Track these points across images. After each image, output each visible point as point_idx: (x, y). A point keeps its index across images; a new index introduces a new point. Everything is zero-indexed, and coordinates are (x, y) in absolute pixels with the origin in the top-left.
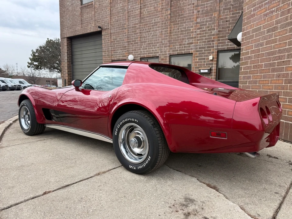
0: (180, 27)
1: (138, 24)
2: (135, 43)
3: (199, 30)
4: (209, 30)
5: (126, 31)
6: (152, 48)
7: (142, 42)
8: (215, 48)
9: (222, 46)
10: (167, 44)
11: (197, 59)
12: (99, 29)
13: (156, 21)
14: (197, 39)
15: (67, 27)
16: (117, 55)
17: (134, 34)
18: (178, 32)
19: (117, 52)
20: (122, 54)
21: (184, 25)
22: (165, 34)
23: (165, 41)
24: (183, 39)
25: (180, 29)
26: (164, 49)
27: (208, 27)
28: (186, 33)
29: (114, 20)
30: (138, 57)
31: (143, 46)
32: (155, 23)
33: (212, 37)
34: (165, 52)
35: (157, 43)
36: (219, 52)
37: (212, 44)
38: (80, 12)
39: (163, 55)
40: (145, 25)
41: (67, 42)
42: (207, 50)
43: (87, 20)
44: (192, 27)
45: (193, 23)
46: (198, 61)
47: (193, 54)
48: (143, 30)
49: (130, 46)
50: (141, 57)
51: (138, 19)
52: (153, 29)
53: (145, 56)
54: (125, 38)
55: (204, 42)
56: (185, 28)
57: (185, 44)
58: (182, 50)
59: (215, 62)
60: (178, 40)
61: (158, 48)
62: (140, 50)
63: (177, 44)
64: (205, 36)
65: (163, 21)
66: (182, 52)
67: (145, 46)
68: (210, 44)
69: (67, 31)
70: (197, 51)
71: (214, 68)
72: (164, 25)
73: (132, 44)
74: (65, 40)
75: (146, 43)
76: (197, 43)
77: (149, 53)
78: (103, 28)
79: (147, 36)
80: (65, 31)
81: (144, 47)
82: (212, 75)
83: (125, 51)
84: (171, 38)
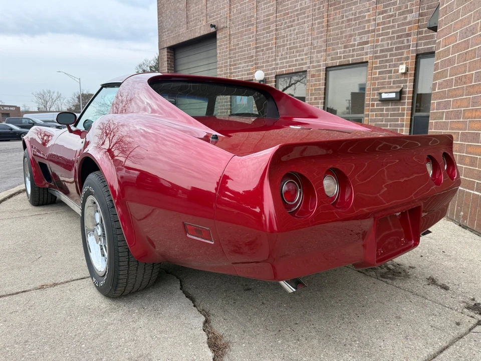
0: (346, 13)
1: (272, 14)
2: (267, 50)
3: (381, 16)
4: (400, 14)
5: (253, 28)
6: (295, 56)
7: (279, 47)
8: (411, 49)
9: (425, 44)
10: (321, 46)
11: (376, 72)
12: (213, 30)
13: (304, 6)
14: (376, 33)
15: (168, 31)
16: (239, 72)
17: (267, 33)
18: (342, 22)
19: (239, 68)
20: (247, 70)
21: (353, 7)
22: (318, 28)
23: (318, 42)
24: (351, 36)
25: (347, 17)
26: (317, 56)
27: (399, 8)
28: (356, 23)
29: (235, 11)
30: (271, 74)
31: (280, 54)
32: (301, 9)
33: (407, 27)
34: (318, 61)
35: (305, 46)
36: (418, 57)
37: (406, 41)
38: (185, 4)
39: (314, 67)
40: (284, 15)
41: (168, 55)
42: (396, 55)
43: (196, 16)
44: (368, 11)
45: (370, 4)
46: (377, 76)
47: (369, 64)
48: (282, 23)
49: (260, 55)
50: (278, 74)
51: (273, 5)
52: (298, 20)
53: (284, 70)
54: (252, 41)
55: (391, 38)
56: (355, 14)
57: (354, 45)
58: (349, 56)
59: (410, 78)
60: (342, 38)
61: (306, 54)
62: (275, 60)
63: (340, 45)
64: (393, 27)
65: (315, 5)
66: (349, 61)
67: (283, 53)
68: (403, 43)
69: (168, 37)
70: (376, 58)
71: (409, 89)
72: (317, 11)
73: (262, 50)
74: (165, 52)
75: (286, 48)
76: (377, 41)
77: (290, 66)
78: (218, 27)
79: (287, 35)
80: (165, 38)
81: (282, 55)
82: (404, 104)
83: (252, 65)
84: (330, 36)
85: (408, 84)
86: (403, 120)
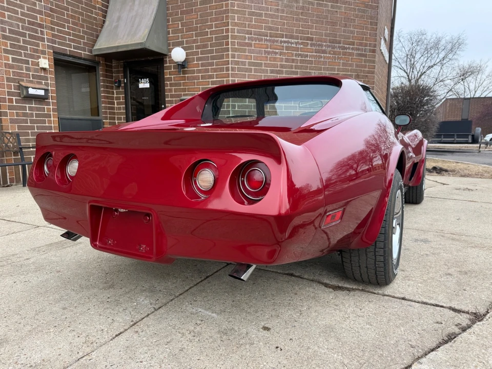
8: (46, 43)
9: (60, 44)
11: (8, 57)
33: (38, 16)
37: (39, 32)
42: (30, 43)
55: (21, 20)
59: (51, 76)
64: (21, 7)
68: (36, 31)
70: (5, 38)
71: (51, 87)
82: (49, 104)
85: (49, 82)
86: (50, 122)
